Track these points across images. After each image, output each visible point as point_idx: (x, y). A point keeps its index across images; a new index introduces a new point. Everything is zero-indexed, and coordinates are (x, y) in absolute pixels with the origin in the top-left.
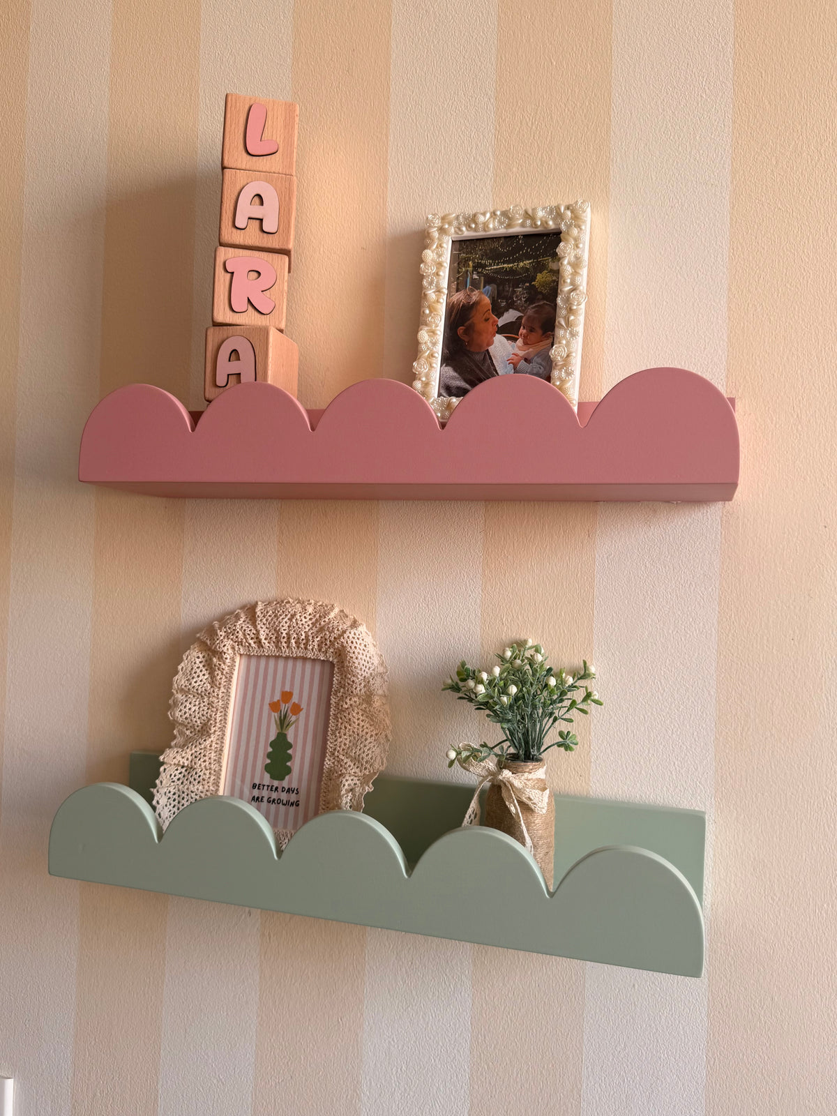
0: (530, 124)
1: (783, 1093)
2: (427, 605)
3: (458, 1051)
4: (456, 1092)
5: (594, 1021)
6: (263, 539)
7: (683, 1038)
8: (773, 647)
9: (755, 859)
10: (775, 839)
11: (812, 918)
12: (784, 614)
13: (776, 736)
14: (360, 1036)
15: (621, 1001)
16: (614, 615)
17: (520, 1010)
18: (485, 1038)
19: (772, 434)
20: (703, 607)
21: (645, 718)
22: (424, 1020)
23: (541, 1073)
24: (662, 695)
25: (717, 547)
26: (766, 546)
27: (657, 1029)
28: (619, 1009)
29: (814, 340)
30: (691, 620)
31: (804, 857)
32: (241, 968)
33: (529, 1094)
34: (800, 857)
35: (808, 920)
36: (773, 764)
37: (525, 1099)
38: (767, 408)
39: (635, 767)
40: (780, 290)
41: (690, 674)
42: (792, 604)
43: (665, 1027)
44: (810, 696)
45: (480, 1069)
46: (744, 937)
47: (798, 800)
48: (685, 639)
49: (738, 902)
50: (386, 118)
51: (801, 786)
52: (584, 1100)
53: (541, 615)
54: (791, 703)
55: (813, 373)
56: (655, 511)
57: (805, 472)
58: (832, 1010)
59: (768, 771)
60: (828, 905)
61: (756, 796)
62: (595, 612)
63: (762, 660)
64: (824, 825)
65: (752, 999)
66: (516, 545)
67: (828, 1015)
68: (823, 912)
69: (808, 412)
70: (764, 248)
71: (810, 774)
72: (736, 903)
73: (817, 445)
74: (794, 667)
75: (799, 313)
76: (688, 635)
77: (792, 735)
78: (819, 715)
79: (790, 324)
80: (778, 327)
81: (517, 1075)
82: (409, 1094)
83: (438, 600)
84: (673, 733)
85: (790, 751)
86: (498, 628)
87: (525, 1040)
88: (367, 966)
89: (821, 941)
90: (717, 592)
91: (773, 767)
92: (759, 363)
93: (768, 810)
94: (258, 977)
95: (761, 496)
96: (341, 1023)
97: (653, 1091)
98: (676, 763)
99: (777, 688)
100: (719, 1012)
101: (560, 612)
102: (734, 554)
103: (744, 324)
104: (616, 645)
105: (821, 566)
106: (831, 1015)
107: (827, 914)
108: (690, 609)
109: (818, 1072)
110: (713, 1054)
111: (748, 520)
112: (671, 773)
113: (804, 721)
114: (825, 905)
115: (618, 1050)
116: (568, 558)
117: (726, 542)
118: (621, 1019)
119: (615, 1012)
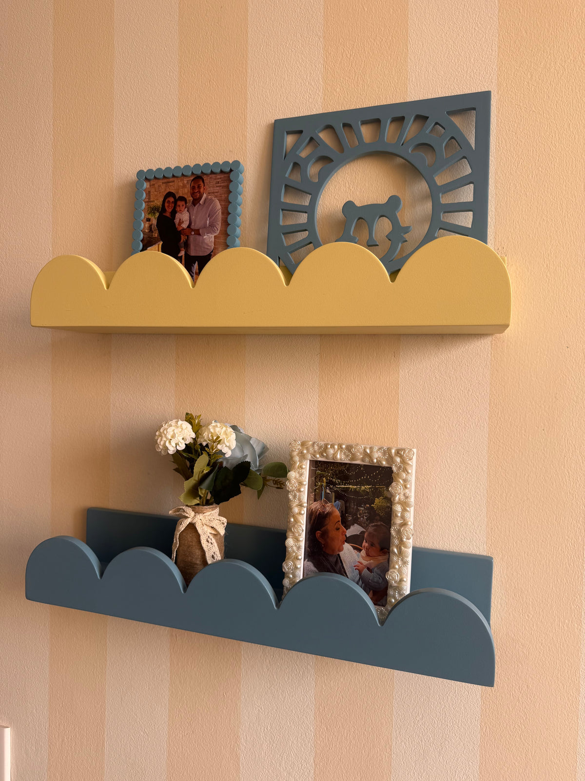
0: (349, 56)
1: (535, 752)
2: (281, 407)
3: (306, 717)
4: (305, 745)
5: (400, 699)
6: (165, 361)
7: (464, 712)
8: (529, 436)
9: (515, 587)
10: (530, 573)
11: (557, 630)
12: (537, 412)
13: (531, 500)
14: (238, 705)
15: (419, 685)
16: (413, 413)
17: (349, 690)
18: (324, 709)
19: (528, 279)
20: (478, 407)
21: (436, 487)
22: (282, 695)
23: (364, 733)
24: (448, 471)
25: (488, 363)
26: (524, 362)
27: (445, 706)
28: (418, 691)
29: (559, 209)
30: (469, 416)
31: (551, 587)
32: (157, 657)
33: (356, 748)
34: (548, 586)
35: (554, 631)
36: (528, 519)
37: (353, 751)
38: (524, 261)
39: (429, 522)
40: (534, 172)
41: (469, 455)
42: (543, 404)
43: (451, 704)
44: (556, 471)
45: (322, 730)
46: (508, 642)
47: (547, 545)
48: (465, 430)
49: (503, 618)
50: (245, 56)
51: (549, 536)
52: (394, 753)
53: (361, 414)
54: (542, 476)
55: (559, 234)
57: (552, 308)
58: (571, 695)
59: (525, 525)
60: (569, 621)
61: (516, 543)
62: (400, 412)
63: (521, 445)
64: (566, 564)
65: (513, 685)
66: (342, 364)
67: (568, 698)
68: (564, 626)
69: (555, 263)
70: (522, 142)
71: (555, 527)
72: (501, 618)
73: (562, 287)
74: (544, 450)
75: (548, 188)
76: (467, 428)
77: (542, 499)
78: (562, 485)
79: (541, 197)
80: (532, 200)
81: (347, 735)
82: (273, 745)
83: (288, 404)
84: (456, 498)
85: (541, 510)
86: (330, 423)
87: (353, 711)
88: (243, 658)
89: (563, 646)
90: (488, 396)
91: (529, 522)
92: (518, 227)
93: (525, 553)
94: (169, 664)
95: (520, 325)
96: (225, 696)
97: (442, 748)
98: (459, 519)
99: (532, 465)
100: (489, 695)
101: (375, 412)
102: (500, 368)
103: (507, 198)
104: (414, 435)
105: (564, 376)
106: (570, 698)
107: (568, 627)
108: (468, 408)
109: (560, 738)
110: (485, 724)
111: (511, 343)
112: (455, 527)
113: (551, 489)
114: (567, 621)
115: (418, 719)
116: (379, 373)
117: (495, 360)
118: (420, 698)
119: (415, 693)
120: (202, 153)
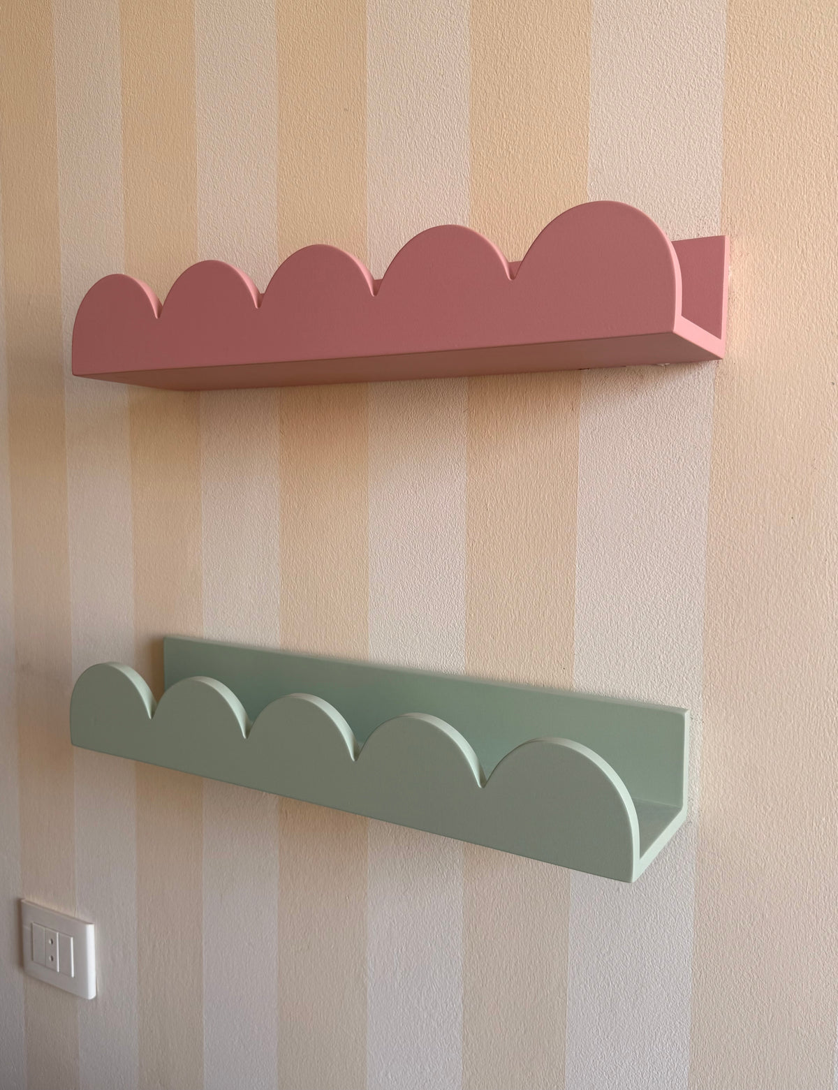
1: (773, 1016)
2: (416, 492)
3: (452, 938)
4: (450, 977)
5: (579, 921)
6: (266, 429)
7: (668, 947)
8: (769, 528)
9: (746, 764)
10: (768, 743)
11: (808, 832)
12: (783, 489)
13: (771, 629)
14: (365, 914)
15: (606, 904)
16: (599, 497)
17: (508, 903)
18: (476, 928)
19: (773, 275)
20: (693, 484)
21: (629, 607)
22: (421, 905)
23: (529, 967)
24: (647, 583)
25: (709, 414)
26: (764, 410)
27: (642, 936)
28: (603, 912)
29: (824, 156)
30: (679, 499)
31: (801, 765)
32: (263, 841)
33: (518, 987)
34: (796, 764)
35: (804, 833)
36: (767, 659)
37: (515, 991)
38: (767, 246)
39: (619, 661)
40: (785, 98)
41: (678, 559)
42: (793, 477)
43: (650, 935)
44: (812, 583)
45: (472, 958)
46: (734, 847)
47: (795, 700)
48: (673, 521)
49: (727, 809)
51: (798, 686)
52: (570, 999)
53: (525, 499)
54: (789, 591)
55: (822, 197)
56: (642, 377)
57: (810, 319)
58: (828, 934)
59: (761, 669)
60: (827, 819)
61: (747, 695)
62: (579, 494)
63: (757, 542)
64: (824, 730)
65: (741, 913)
66: (499, 424)
67: (825, 938)
68: (820, 827)
69: (815, 246)
70: (766, 49)
71: (809, 673)
72: (725, 810)
73: (826, 284)
74: (793, 550)
75: (806, 123)
76: (676, 517)
77: (789, 627)
78: (821, 605)
79: (795, 139)
80: (781, 145)
81: (506, 967)
82: (409, 974)
83: (425, 486)
84: (658, 624)
85: (787, 646)
86: (483, 514)
87: (513, 934)
88: (370, 848)
89: (818, 858)
90: (708, 467)
91: (768, 663)
92: (758, 191)
93: (761, 711)
94: (278, 852)
95: (759, 350)
96: (348, 900)
97: (637, 998)
98: (662, 657)
99: (774, 574)
100: (706, 924)
101: (544, 496)
102: (727, 421)
103: (741, 145)
104: (600, 529)
105: (827, 431)
106: (828, 938)
107: (825, 829)
108: (678, 486)
109: (811, 998)
110: (699, 967)
111: (744, 380)
112: (656, 668)
113: (804, 612)
114: (824, 819)
115: (603, 953)
116: (551, 435)
117: (719, 408)
118: (606, 923)
119: (600, 915)
120: (308, 117)
